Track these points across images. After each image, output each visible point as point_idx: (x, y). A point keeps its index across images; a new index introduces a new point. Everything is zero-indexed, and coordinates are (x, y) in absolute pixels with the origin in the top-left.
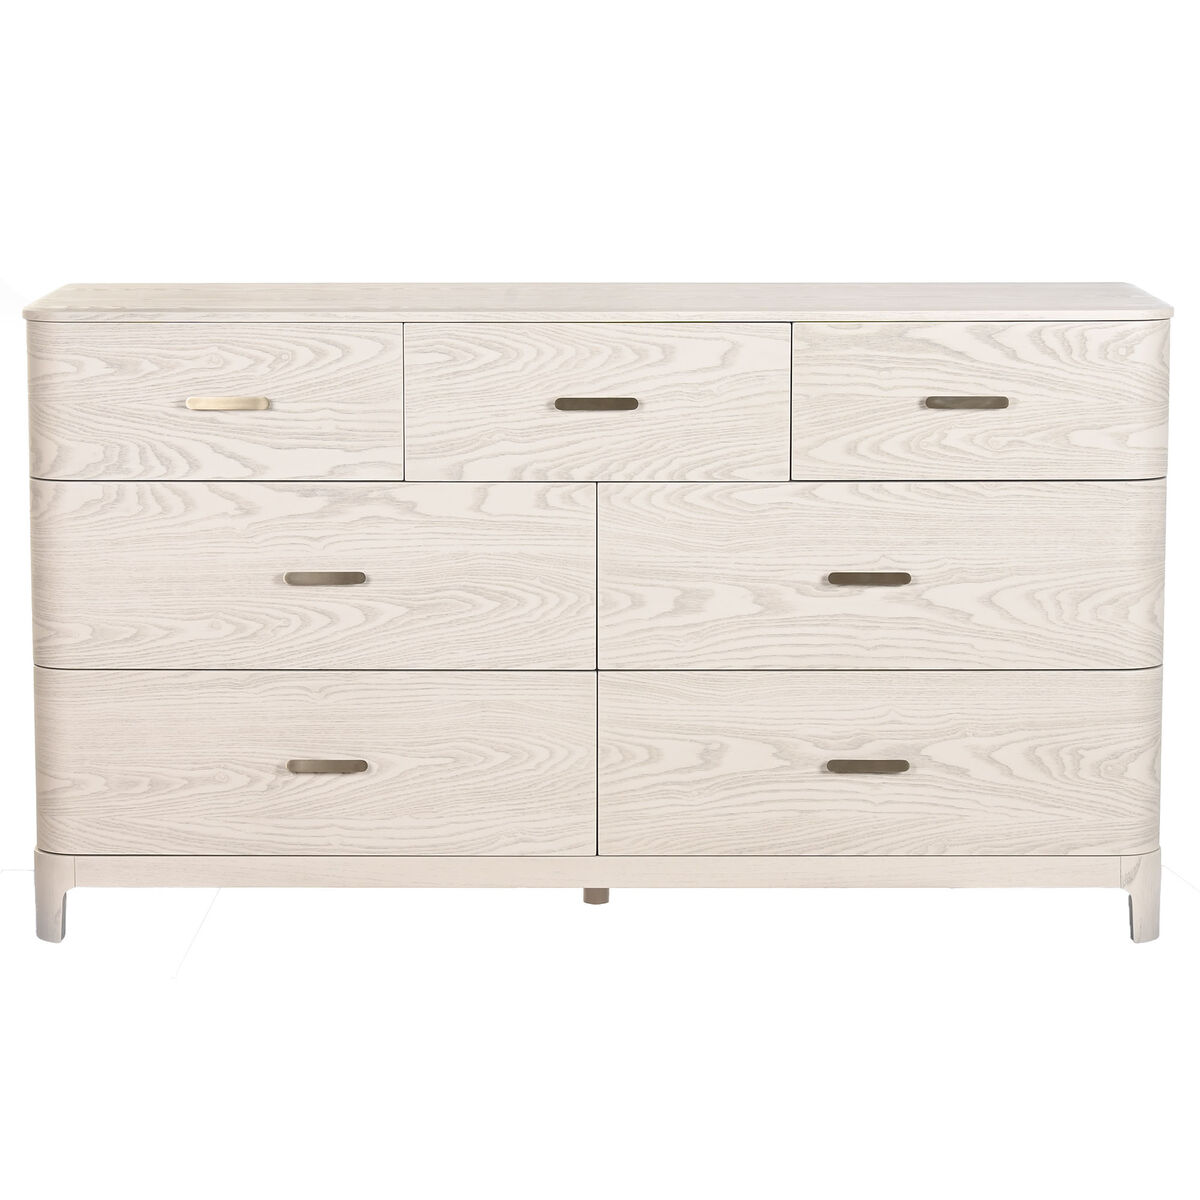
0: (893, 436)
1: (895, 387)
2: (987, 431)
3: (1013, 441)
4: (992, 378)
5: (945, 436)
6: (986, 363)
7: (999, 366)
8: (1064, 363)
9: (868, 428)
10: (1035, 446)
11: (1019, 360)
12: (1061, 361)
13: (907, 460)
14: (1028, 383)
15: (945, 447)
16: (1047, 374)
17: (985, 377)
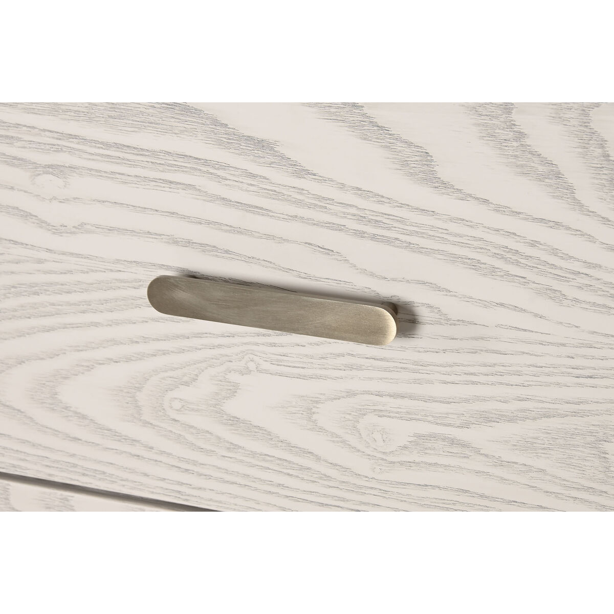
0: (90, 368)
1: (81, 228)
2: (351, 394)
3: (433, 436)
4: (361, 234)
5: (234, 390)
6: (342, 186)
7: (381, 199)
8: (591, 213)
9: (21, 334)
10: (501, 463)
11: (443, 186)
12: (578, 205)
13: (134, 441)
14: (475, 265)
15: (234, 422)
16: (533, 244)
17: (340, 228)
